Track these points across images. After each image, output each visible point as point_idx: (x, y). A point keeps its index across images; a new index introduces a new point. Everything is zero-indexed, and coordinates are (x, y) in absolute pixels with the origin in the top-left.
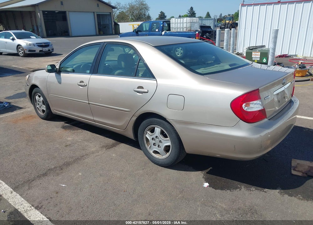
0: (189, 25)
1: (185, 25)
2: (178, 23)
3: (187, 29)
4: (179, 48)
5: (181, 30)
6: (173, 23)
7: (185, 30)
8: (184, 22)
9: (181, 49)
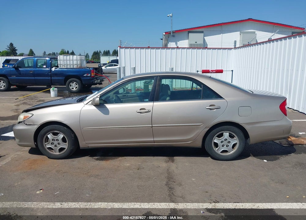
0: (79, 62)
1: (75, 62)
2: (67, 60)
3: (78, 66)
4: (73, 83)
5: (72, 67)
6: (62, 60)
7: (75, 67)
8: (74, 59)
9: (76, 84)
